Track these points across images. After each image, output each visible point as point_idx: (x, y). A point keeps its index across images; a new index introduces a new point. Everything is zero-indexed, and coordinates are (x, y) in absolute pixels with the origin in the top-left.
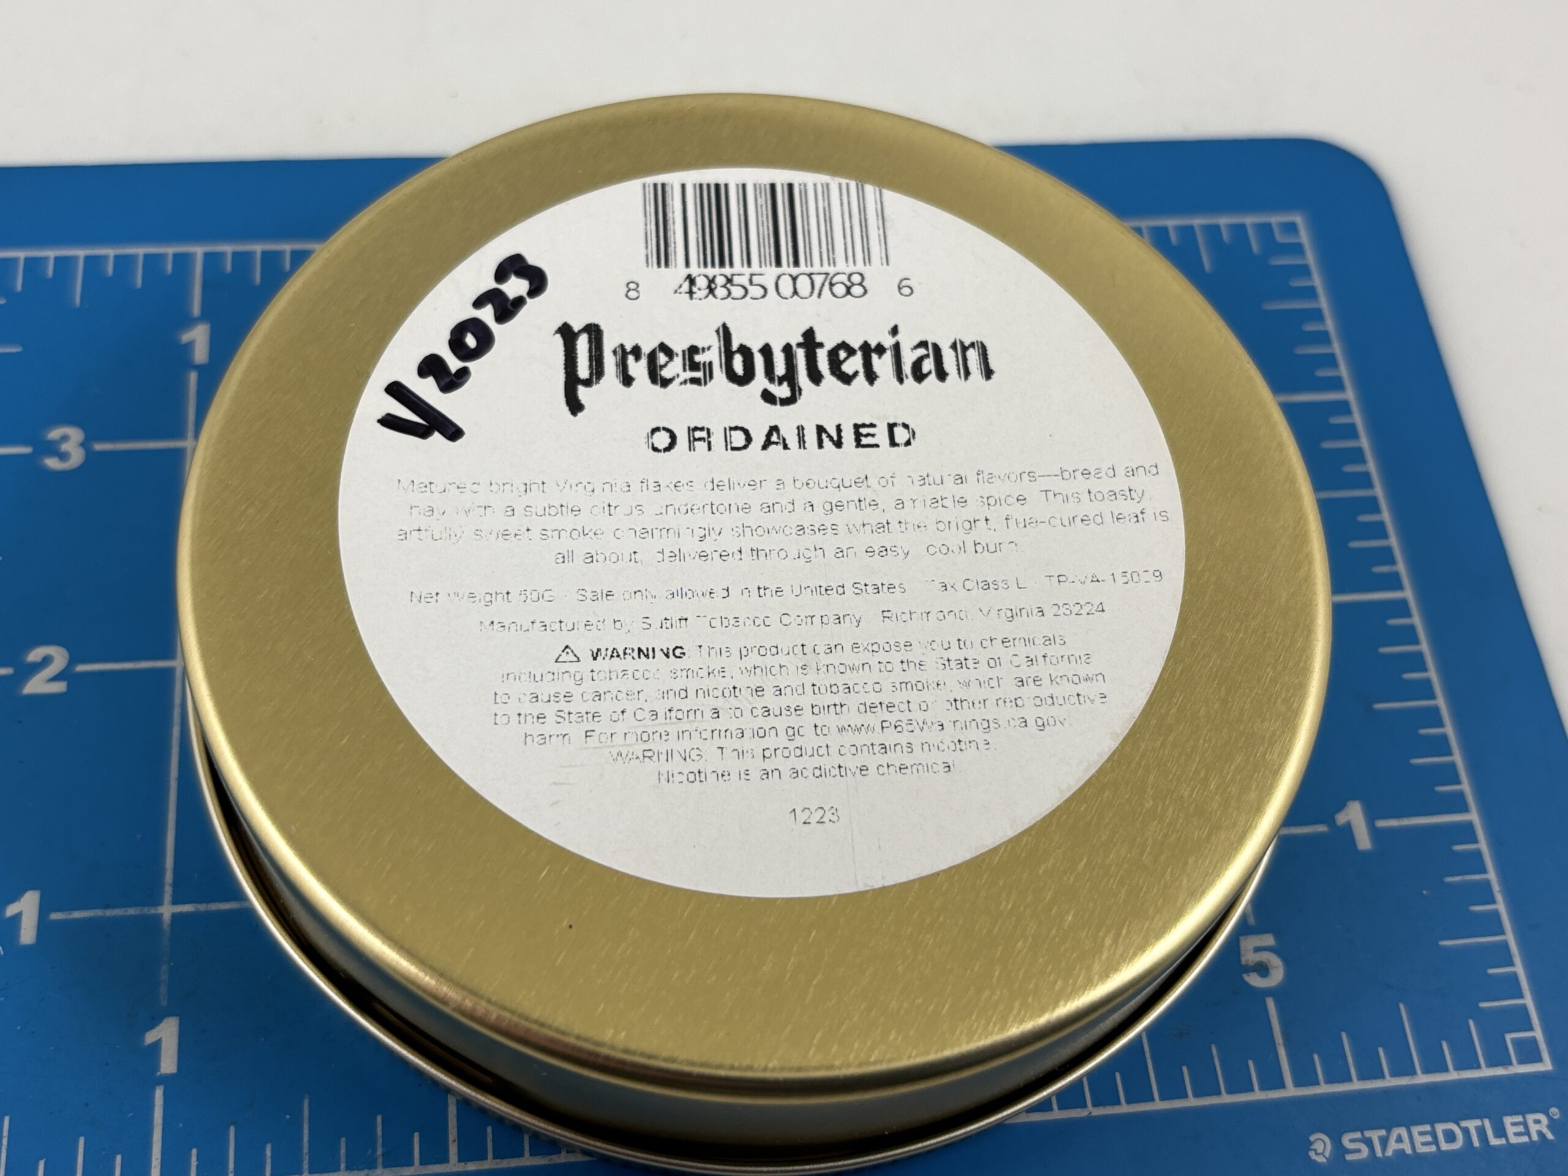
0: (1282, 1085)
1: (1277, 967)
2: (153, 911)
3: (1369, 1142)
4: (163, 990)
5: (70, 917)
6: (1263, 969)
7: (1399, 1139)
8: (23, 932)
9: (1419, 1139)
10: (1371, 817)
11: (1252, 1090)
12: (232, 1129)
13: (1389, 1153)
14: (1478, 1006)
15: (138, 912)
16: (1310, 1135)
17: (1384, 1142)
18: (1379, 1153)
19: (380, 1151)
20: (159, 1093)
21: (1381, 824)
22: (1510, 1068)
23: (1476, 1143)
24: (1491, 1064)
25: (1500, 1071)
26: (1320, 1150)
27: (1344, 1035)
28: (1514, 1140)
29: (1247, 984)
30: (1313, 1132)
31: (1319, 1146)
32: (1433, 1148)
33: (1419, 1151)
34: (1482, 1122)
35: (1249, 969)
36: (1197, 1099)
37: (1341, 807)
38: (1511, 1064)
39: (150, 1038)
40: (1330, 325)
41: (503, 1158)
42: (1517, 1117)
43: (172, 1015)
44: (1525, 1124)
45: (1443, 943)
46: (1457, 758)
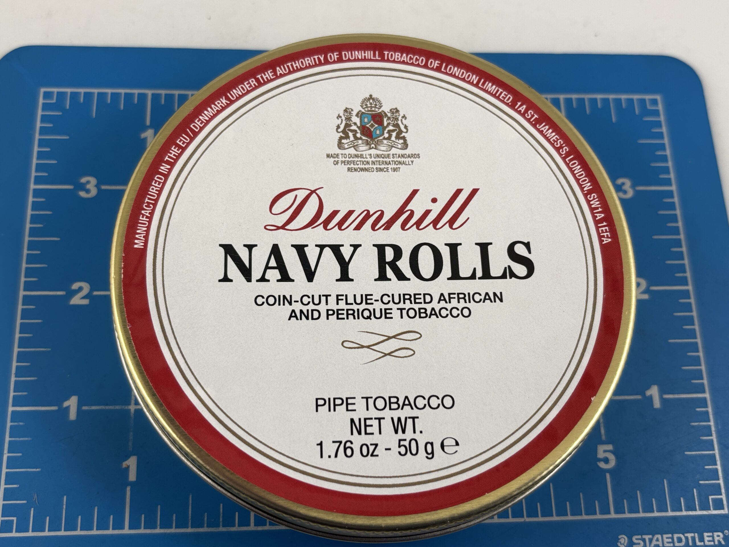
1: (612, 459)
2: (126, 408)
3: (644, 540)
4: (130, 444)
5: (92, 409)
6: (606, 461)
7: (657, 540)
8: (71, 414)
9: (666, 540)
10: (662, 393)
11: (596, 514)
12: (159, 507)
13: (652, 545)
14: (698, 482)
15: (120, 408)
16: (619, 535)
17: (651, 541)
18: (648, 545)
20: (128, 489)
21: (666, 396)
23: (691, 544)
26: (622, 543)
27: (638, 492)
28: (707, 543)
29: (598, 467)
30: (621, 534)
31: (622, 541)
32: (672, 545)
33: (665, 546)
34: (694, 535)
35: (600, 460)
37: (648, 388)
38: (710, 509)
39: (124, 464)
40: (668, 153)
41: (273, 525)
42: (710, 533)
43: (134, 455)
44: (713, 537)
45: (686, 453)
46: (703, 368)
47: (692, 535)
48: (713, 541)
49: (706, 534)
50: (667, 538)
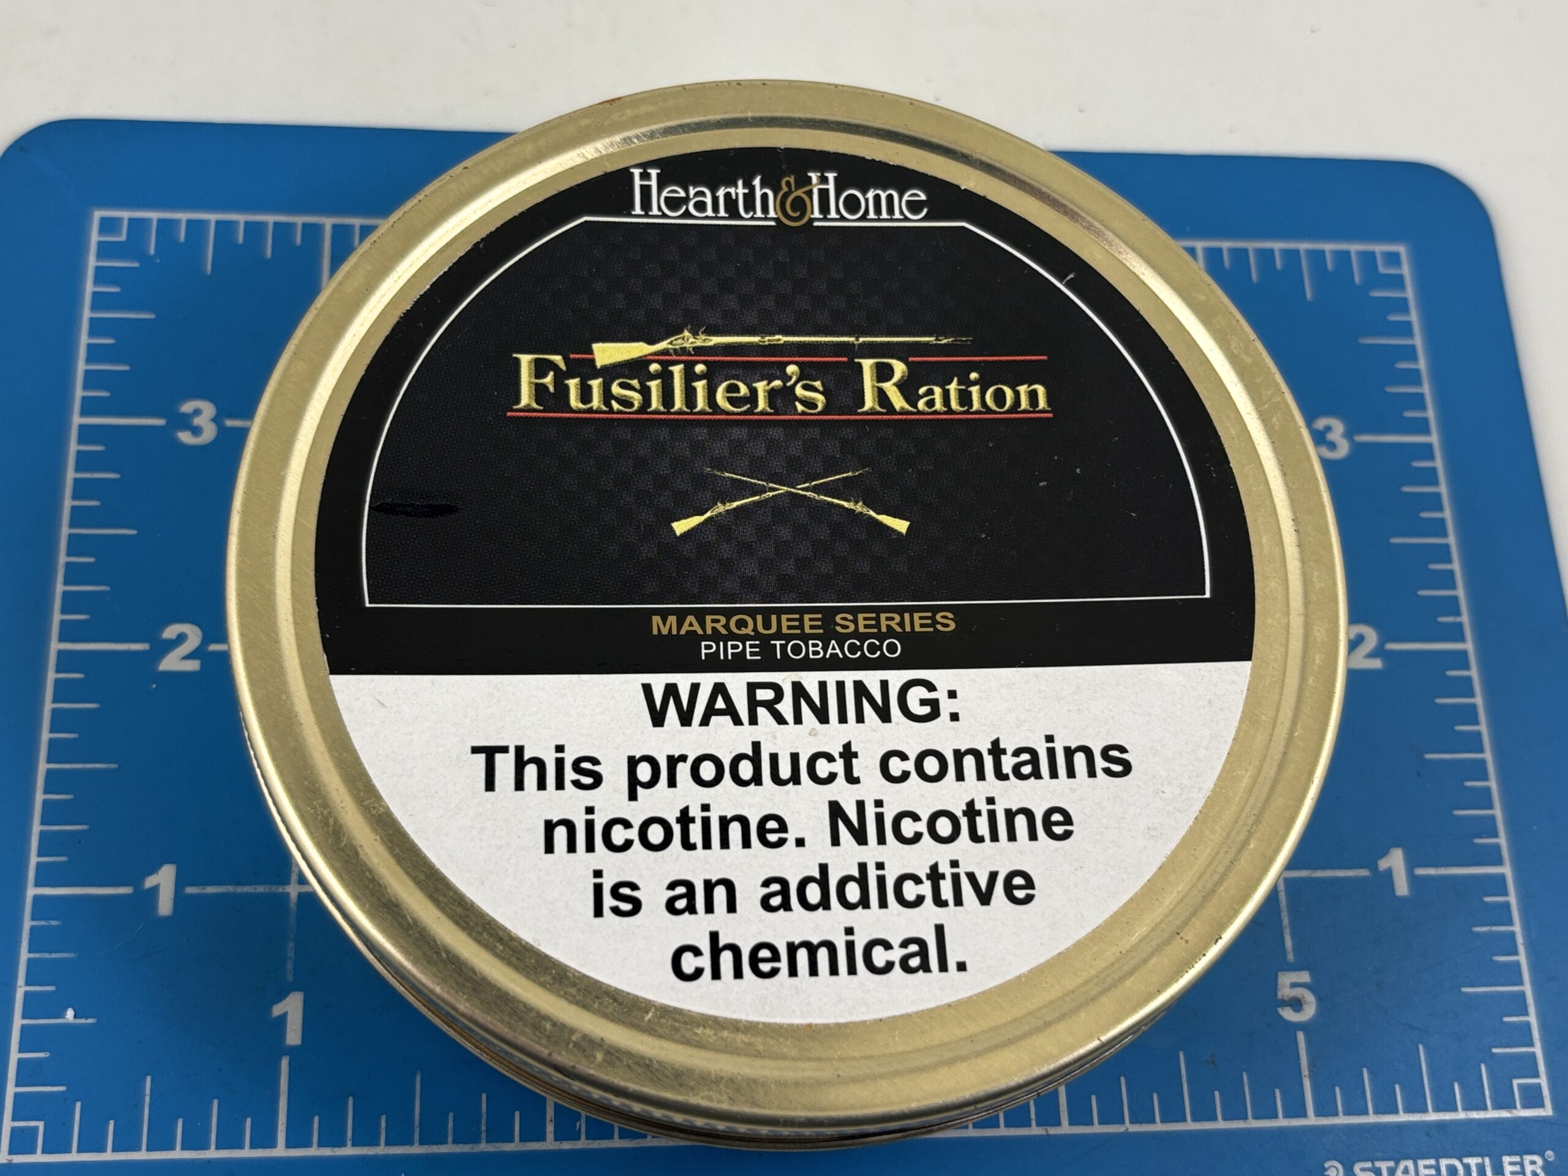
0: (1304, 1115)
1: (1310, 1003)
2: (280, 890)
3: (1378, 1172)
4: (290, 966)
5: (204, 891)
6: (1296, 1004)
7: (1406, 1171)
8: (160, 903)
9: (1423, 1172)
10: (1411, 863)
11: (1276, 1116)
12: (351, 1100)
14: (1490, 1050)
15: (267, 890)
16: (1325, 1162)
17: (1392, 1172)
19: (484, 1128)
20: (285, 1063)
21: (1420, 871)
22: (1514, 1111)
24: (1497, 1106)
25: (1504, 1114)
27: (1365, 1071)
29: (1281, 1017)
30: (1330, 1159)
31: (1332, 1173)
34: (1483, 1159)
35: (1284, 1003)
36: (1227, 1122)
37: (1384, 853)
38: (1515, 1108)
39: (277, 1010)
40: (1422, 365)
41: (594, 1140)
42: (1515, 1157)
43: (297, 990)
44: (1522, 1164)
45: (1464, 990)
46: (1498, 812)
47: (1479, 1160)
48: (1522, 1171)
49: (1506, 1159)
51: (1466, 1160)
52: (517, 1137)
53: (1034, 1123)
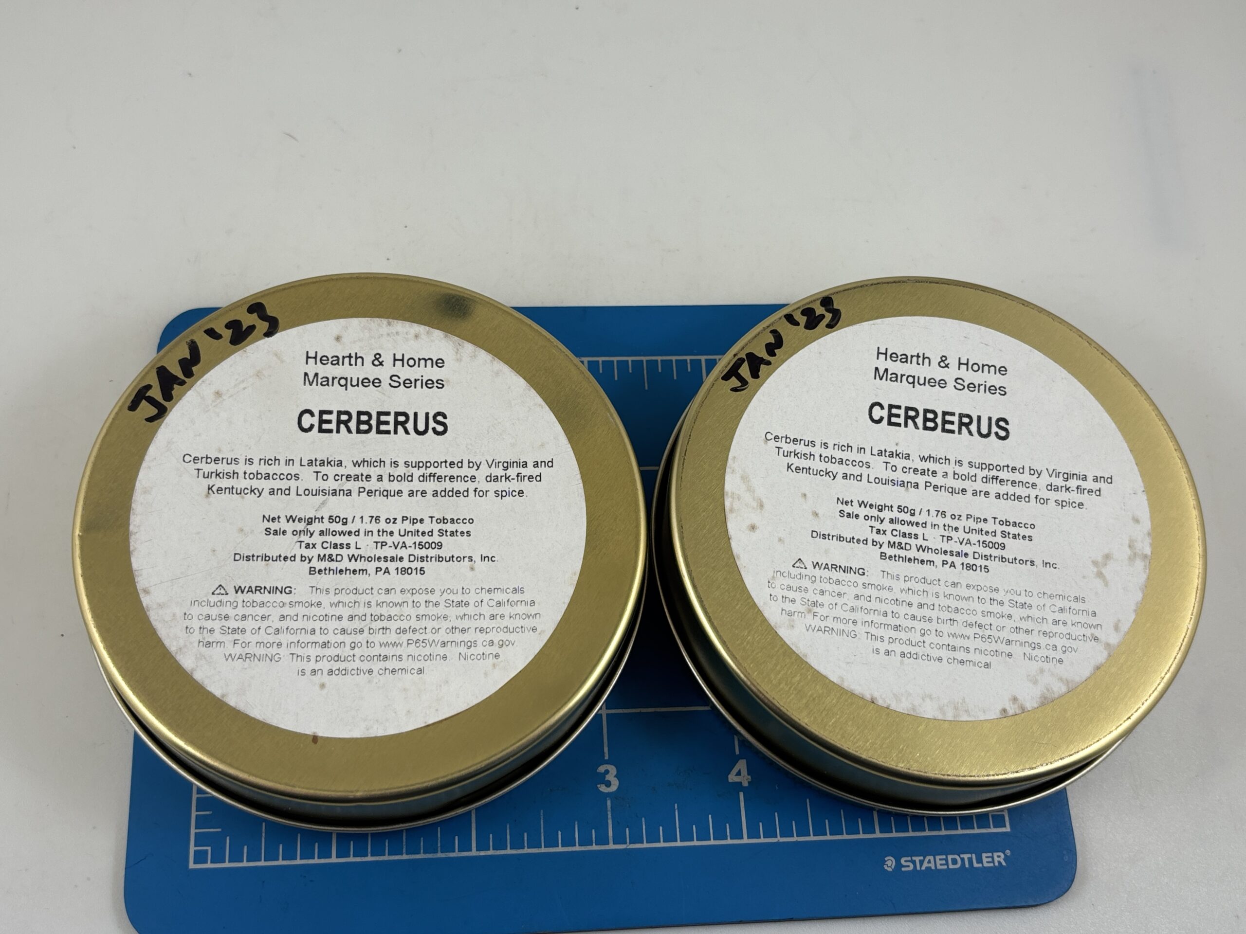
0: (874, 832)
3: (914, 862)
9: (939, 862)
11: (859, 833)
13: (923, 868)
17: (921, 862)
18: (918, 868)
19: (439, 845)
22: (989, 829)
23: (967, 866)
24: (980, 827)
25: (984, 831)
26: (889, 865)
28: (986, 865)
30: (886, 856)
31: (889, 863)
32: (945, 867)
33: (938, 868)
34: (971, 855)
36: (832, 836)
41: (497, 850)
42: (988, 854)
44: (992, 857)
47: (969, 855)
48: (993, 862)
49: (984, 855)
50: (940, 860)
51: (962, 856)
52: (457, 850)
53: (729, 838)
